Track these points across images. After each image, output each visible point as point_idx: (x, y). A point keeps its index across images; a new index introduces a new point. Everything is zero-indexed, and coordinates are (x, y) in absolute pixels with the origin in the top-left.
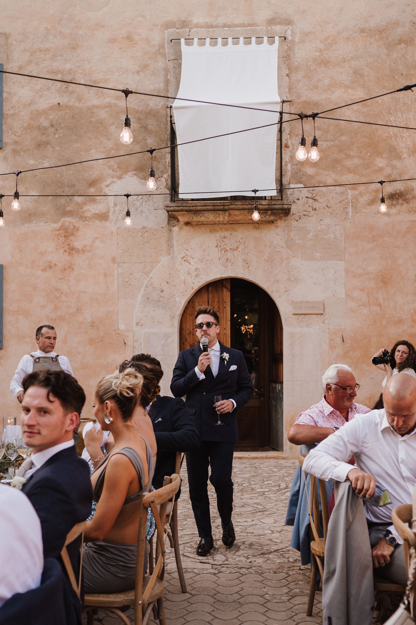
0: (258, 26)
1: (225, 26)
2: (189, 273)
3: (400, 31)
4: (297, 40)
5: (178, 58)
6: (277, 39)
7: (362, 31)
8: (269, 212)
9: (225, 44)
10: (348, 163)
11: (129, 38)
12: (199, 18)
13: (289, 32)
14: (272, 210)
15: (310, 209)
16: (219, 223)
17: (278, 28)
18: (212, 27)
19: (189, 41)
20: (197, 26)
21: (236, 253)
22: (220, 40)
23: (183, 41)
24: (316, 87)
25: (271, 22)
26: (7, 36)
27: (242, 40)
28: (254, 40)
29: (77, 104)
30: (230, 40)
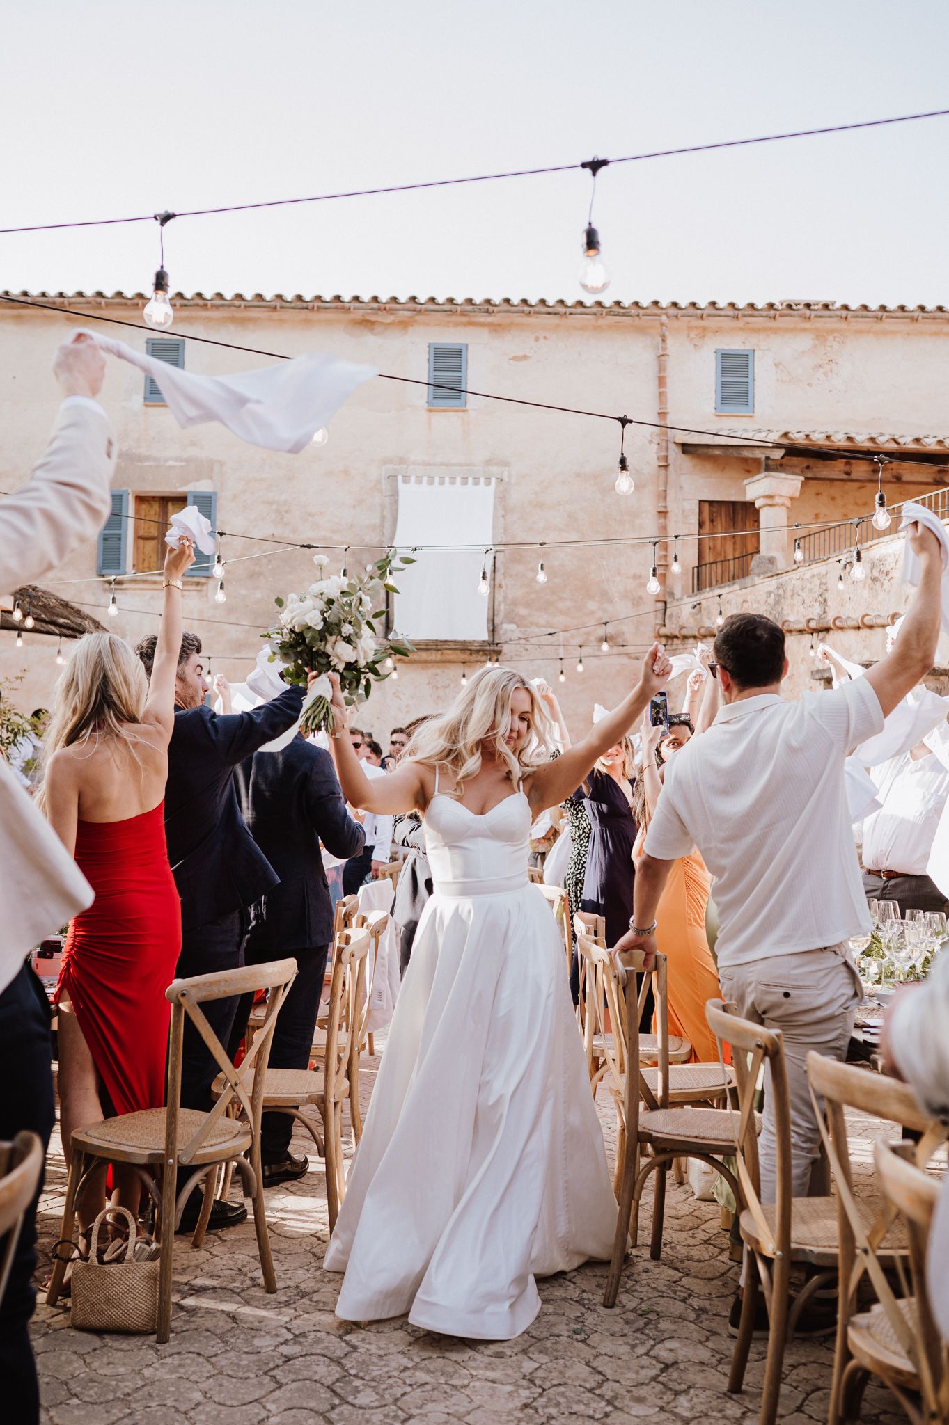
0: (474, 466)
1: (442, 464)
2: (400, 710)
4: (513, 481)
5: (395, 494)
6: (493, 480)
7: (578, 475)
8: (481, 653)
9: (442, 483)
10: (561, 605)
11: (346, 472)
12: (417, 456)
13: (506, 473)
14: (483, 651)
15: (522, 649)
16: (431, 662)
17: (494, 469)
19: (406, 480)
20: (414, 463)
21: (447, 690)
22: (437, 480)
23: (400, 478)
25: (488, 462)
26: (222, 464)
27: (458, 480)
28: (470, 480)
29: (291, 536)
30: (447, 480)
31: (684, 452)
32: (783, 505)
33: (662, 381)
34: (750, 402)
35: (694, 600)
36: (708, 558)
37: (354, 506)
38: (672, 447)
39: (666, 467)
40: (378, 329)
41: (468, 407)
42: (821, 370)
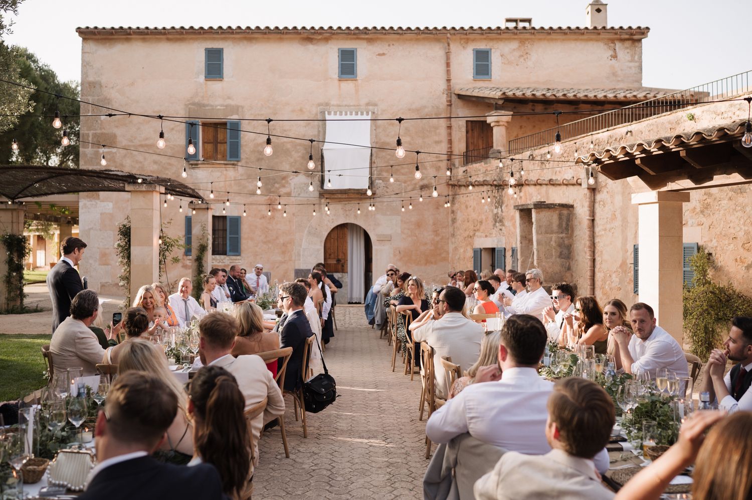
0: (361, 106)
1: (346, 106)
2: (329, 221)
3: (426, 110)
4: (379, 113)
5: (324, 120)
6: (370, 113)
7: (409, 110)
9: (346, 114)
10: (403, 171)
12: (334, 102)
13: (376, 110)
17: (371, 108)
18: (340, 106)
19: (329, 113)
20: (333, 105)
21: (351, 212)
22: (344, 113)
23: (326, 113)
24: (388, 135)
25: (368, 104)
26: (243, 107)
27: (354, 113)
28: (359, 113)
29: (276, 141)
30: (348, 113)
31: (459, 98)
32: (503, 125)
33: (448, 65)
34: (490, 74)
35: (464, 169)
36: (471, 148)
37: (305, 126)
38: (453, 96)
39: (450, 105)
40: (315, 42)
41: (358, 78)
42: (523, 58)
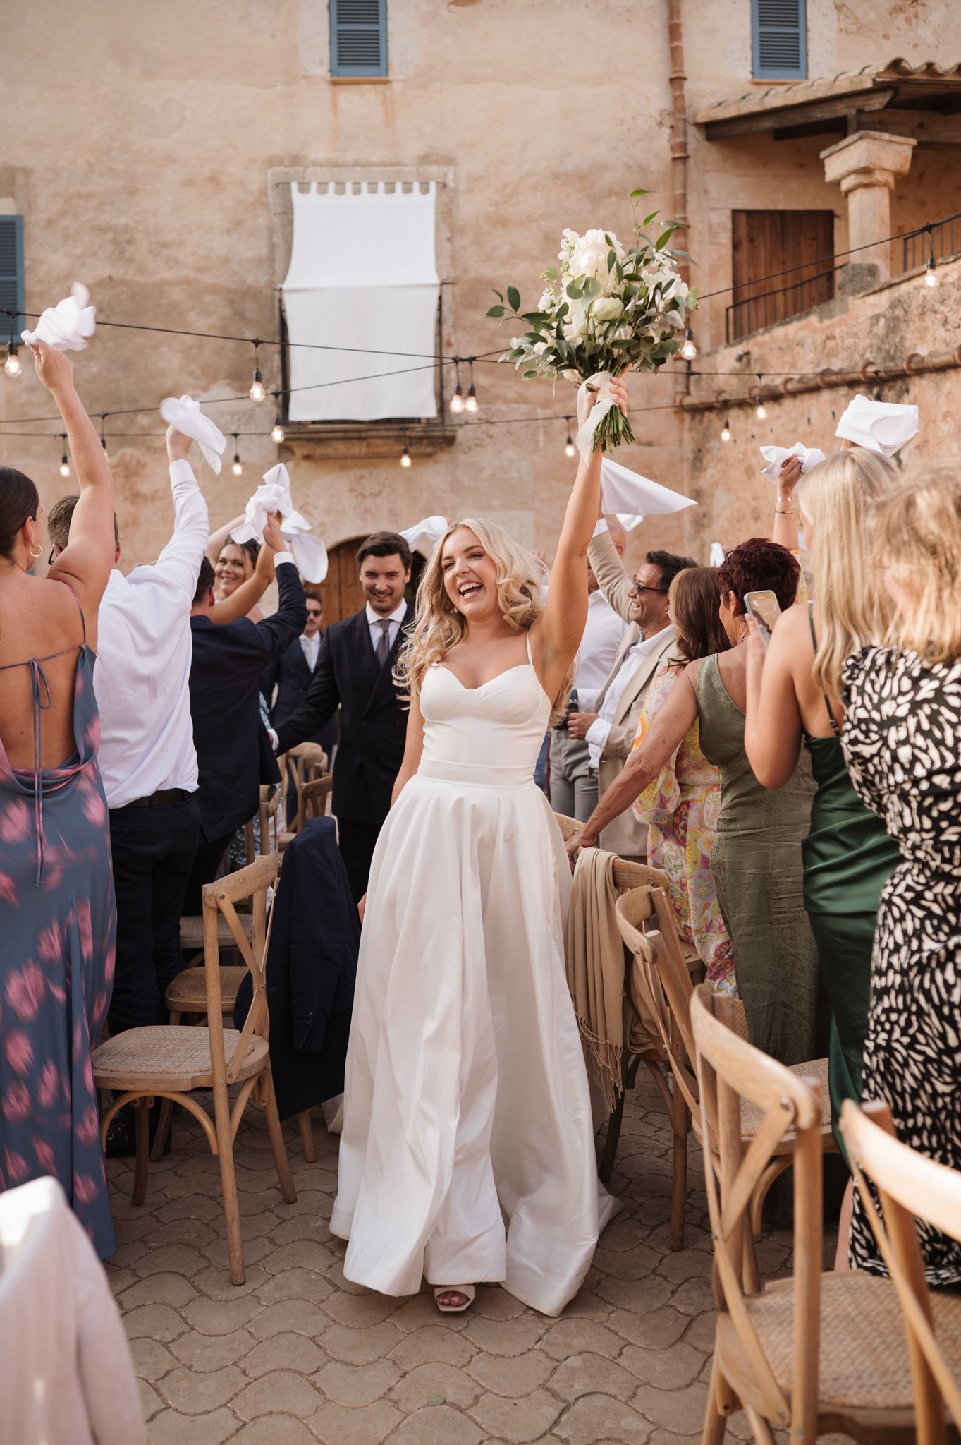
0: (404, 165)
1: (356, 164)
3: (609, 177)
4: (462, 187)
5: (287, 211)
6: (433, 186)
7: (556, 176)
8: (425, 442)
9: (357, 191)
11: (214, 180)
12: (318, 152)
13: (450, 175)
14: (429, 438)
15: (484, 436)
16: (353, 457)
17: (434, 170)
18: (336, 165)
19: (304, 188)
20: (314, 164)
21: (378, 500)
22: (349, 186)
23: (294, 186)
24: (490, 258)
25: (424, 159)
26: (27, 172)
27: (381, 186)
28: (399, 186)
29: (137, 278)
30: (364, 186)
31: (710, 138)
32: (885, 185)
33: (674, 31)
34: (802, 64)
35: (739, 349)
36: (748, 292)
37: (229, 231)
38: (692, 131)
39: (685, 159)
41: (391, 77)
42: (902, 16)
